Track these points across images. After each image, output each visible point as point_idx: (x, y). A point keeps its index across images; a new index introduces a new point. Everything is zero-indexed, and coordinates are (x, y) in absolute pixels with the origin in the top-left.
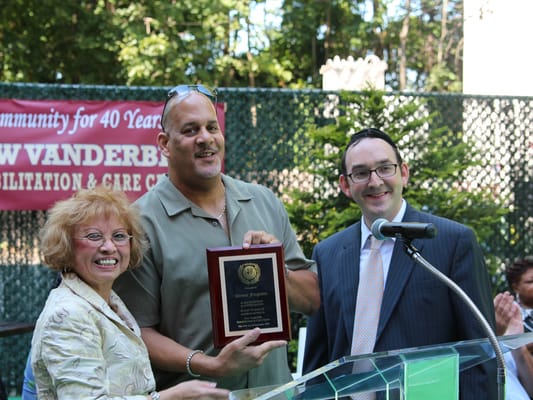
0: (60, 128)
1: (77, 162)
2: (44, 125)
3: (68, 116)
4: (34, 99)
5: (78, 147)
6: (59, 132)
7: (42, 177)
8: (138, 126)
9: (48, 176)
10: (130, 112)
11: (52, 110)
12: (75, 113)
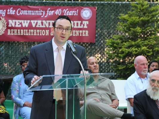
0: (42, 15)
1: (47, 26)
2: (37, 14)
3: (45, 11)
4: (34, 6)
5: (48, 21)
6: (42, 17)
7: (36, 31)
8: (67, 15)
9: (38, 31)
10: (65, 10)
11: (40, 9)
12: (47, 10)
